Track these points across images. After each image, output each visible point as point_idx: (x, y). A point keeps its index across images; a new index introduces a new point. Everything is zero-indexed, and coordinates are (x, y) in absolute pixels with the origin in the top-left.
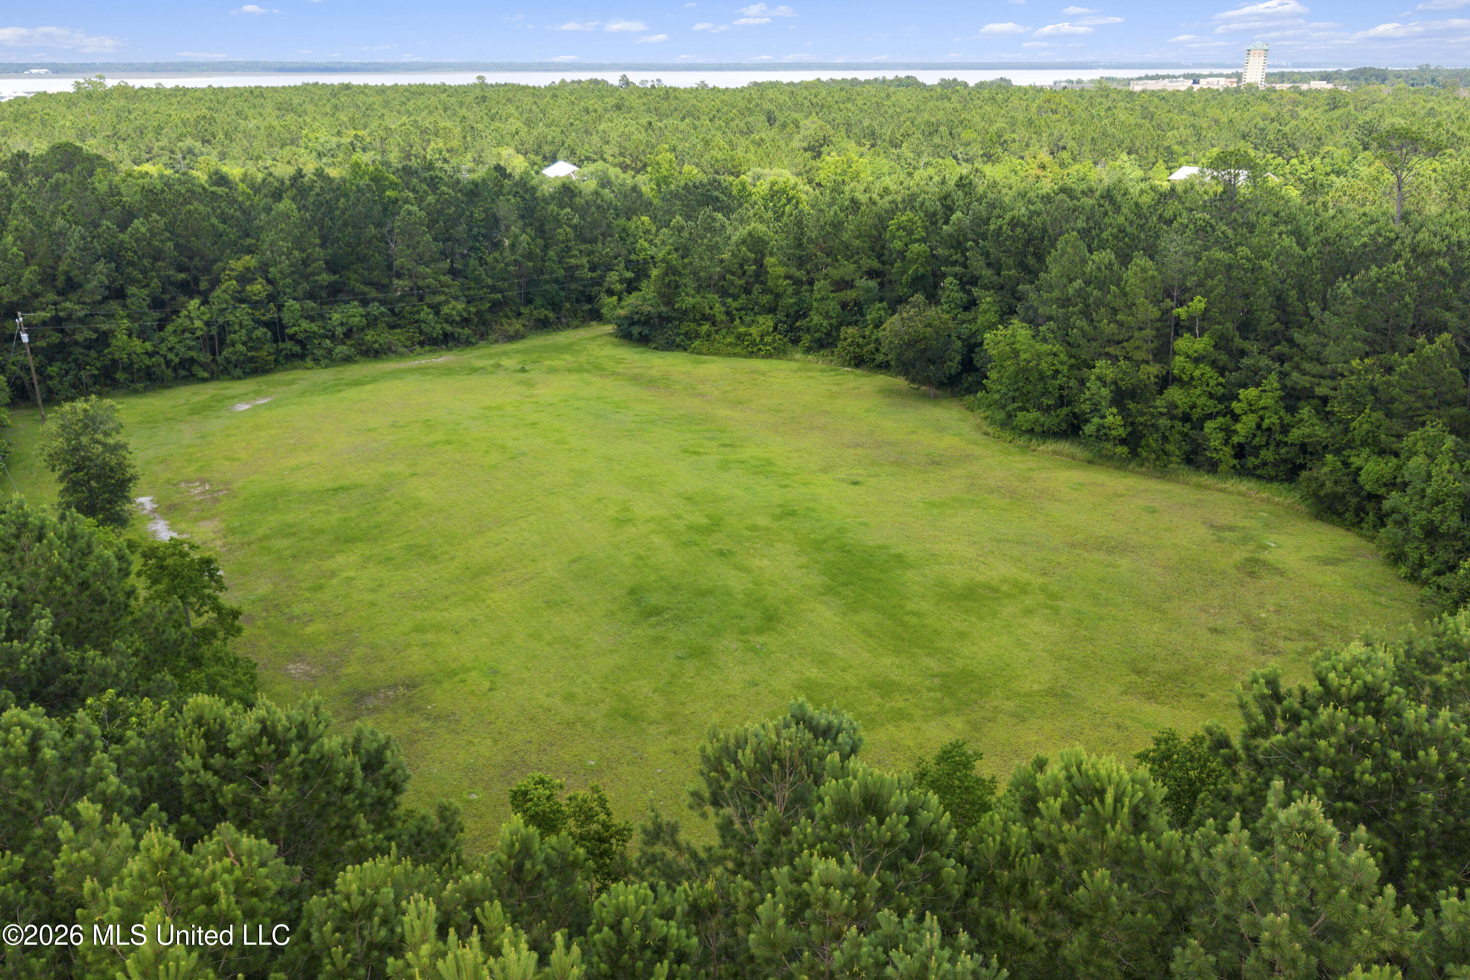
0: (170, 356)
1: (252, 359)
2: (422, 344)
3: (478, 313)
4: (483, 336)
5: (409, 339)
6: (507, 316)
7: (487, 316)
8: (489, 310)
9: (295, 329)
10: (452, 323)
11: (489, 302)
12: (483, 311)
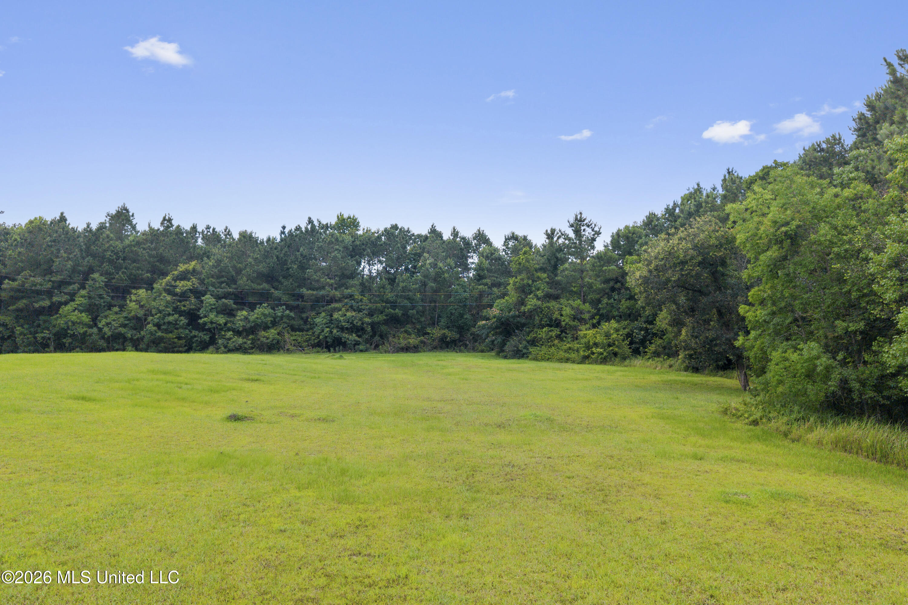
0: (106, 329)
1: (161, 339)
2: (314, 346)
3: (373, 325)
4: (376, 347)
5: (305, 341)
6: (406, 332)
7: (384, 328)
8: (385, 323)
9: (206, 319)
10: (342, 329)
11: (386, 316)
12: (379, 323)
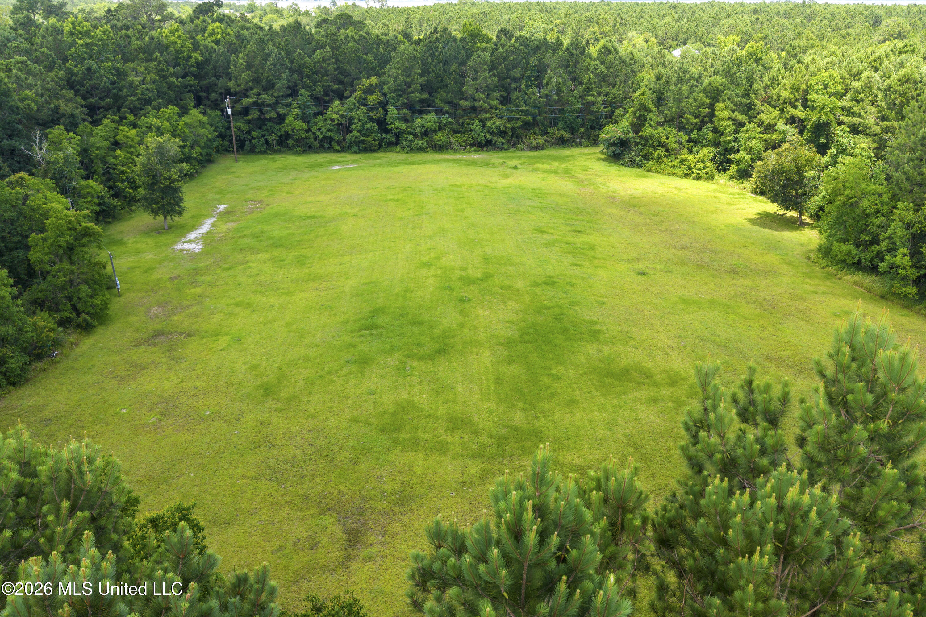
0: (318, 134)
1: (363, 142)
2: (472, 145)
3: (512, 129)
4: (514, 145)
5: (464, 141)
6: (535, 133)
7: (520, 131)
8: (521, 127)
9: (393, 126)
10: (492, 133)
11: (522, 122)
12: (517, 128)
